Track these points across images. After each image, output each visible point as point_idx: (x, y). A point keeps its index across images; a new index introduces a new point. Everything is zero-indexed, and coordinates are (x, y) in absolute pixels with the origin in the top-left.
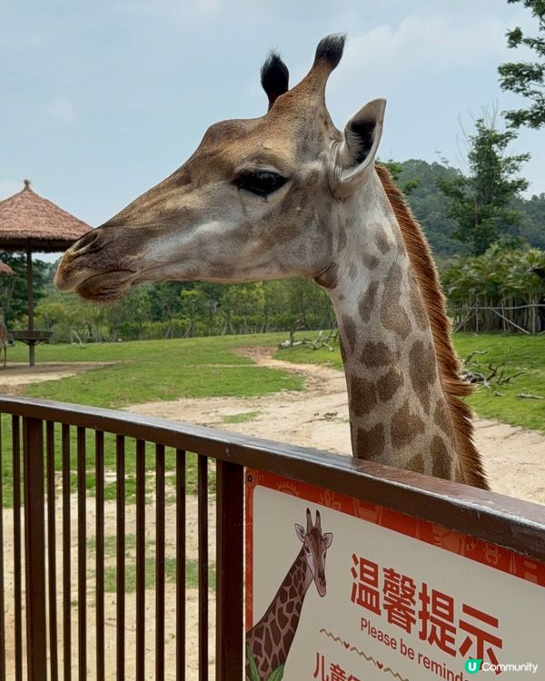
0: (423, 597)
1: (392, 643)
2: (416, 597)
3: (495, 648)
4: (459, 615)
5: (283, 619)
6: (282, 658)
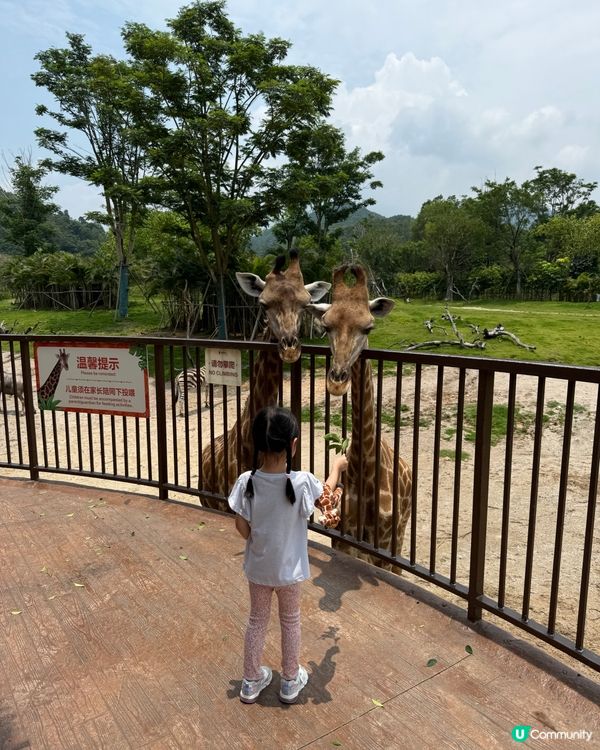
0: (99, 360)
1: (91, 374)
2: (97, 361)
3: (118, 364)
4: (109, 360)
5: (52, 382)
6: (53, 392)
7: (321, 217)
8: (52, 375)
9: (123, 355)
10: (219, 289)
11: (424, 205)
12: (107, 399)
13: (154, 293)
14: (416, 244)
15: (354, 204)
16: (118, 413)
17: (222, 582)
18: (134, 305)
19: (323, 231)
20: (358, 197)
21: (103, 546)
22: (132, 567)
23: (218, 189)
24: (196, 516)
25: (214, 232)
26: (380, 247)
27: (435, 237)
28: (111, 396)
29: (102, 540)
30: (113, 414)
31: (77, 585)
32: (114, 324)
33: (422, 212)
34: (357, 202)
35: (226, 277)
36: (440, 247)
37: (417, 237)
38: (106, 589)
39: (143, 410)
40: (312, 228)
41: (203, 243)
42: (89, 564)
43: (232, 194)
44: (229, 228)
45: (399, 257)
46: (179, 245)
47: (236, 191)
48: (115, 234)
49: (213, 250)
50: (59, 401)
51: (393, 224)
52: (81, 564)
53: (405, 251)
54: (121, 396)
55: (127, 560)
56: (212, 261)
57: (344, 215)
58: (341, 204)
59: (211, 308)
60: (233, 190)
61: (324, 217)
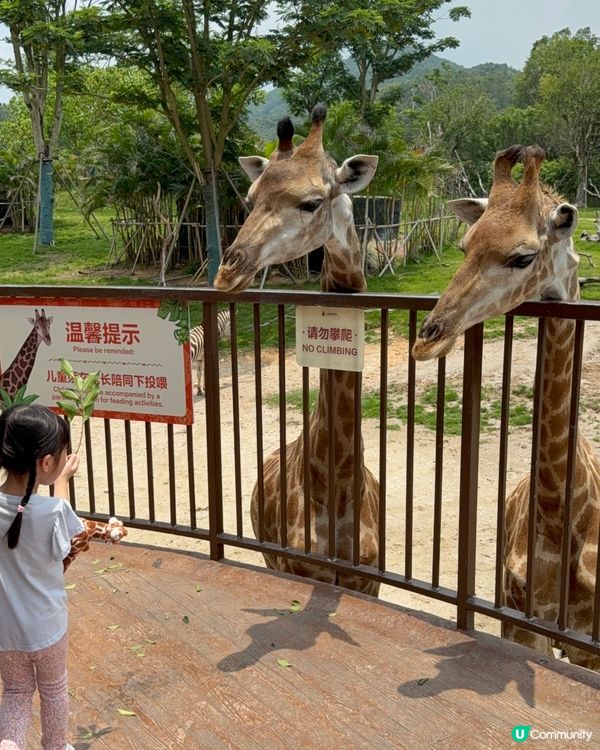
0: (105, 328)
1: (91, 350)
2: (101, 329)
3: (137, 335)
4: (121, 328)
5: (23, 364)
6: (25, 382)
7: (365, 69)
8: (22, 352)
9: (145, 318)
10: (210, 198)
11: (536, 44)
12: (119, 394)
13: (99, 204)
14: (525, 112)
15: (420, 46)
16: (136, 417)
17: (365, 708)
18: (60, 225)
19: (369, 93)
20: (427, 35)
21: (142, 641)
22: (204, 680)
23: (206, 26)
24: (279, 589)
25: (199, 99)
26: (463, 117)
27: (557, 100)
28: (126, 389)
29: (138, 630)
30: (129, 418)
31: (123, 712)
32: (34, 258)
33: (533, 57)
34: (427, 43)
35: (220, 177)
36: (565, 117)
37: (525, 99)
38: (174, 719)
39: (182, 412)
40: (351, 88)
41: (181, 118)
42: (131, 674)
43: (230, 33)
44: (227, 90)
45: (495, 136)
46: (142, 123)
47: (237, 28)
48: (29, 106)
49: (198, 129)
50: (35, 397)
51: (479, 78)
52: (116, 673)
53: (505, 124)
54: (143, 389)
55: (192, 667)
56: (197, 149)
57: (404, 65)
58: (401, 44)
59: (193, 229)
60: (232, 28)
61: (370, 69)
